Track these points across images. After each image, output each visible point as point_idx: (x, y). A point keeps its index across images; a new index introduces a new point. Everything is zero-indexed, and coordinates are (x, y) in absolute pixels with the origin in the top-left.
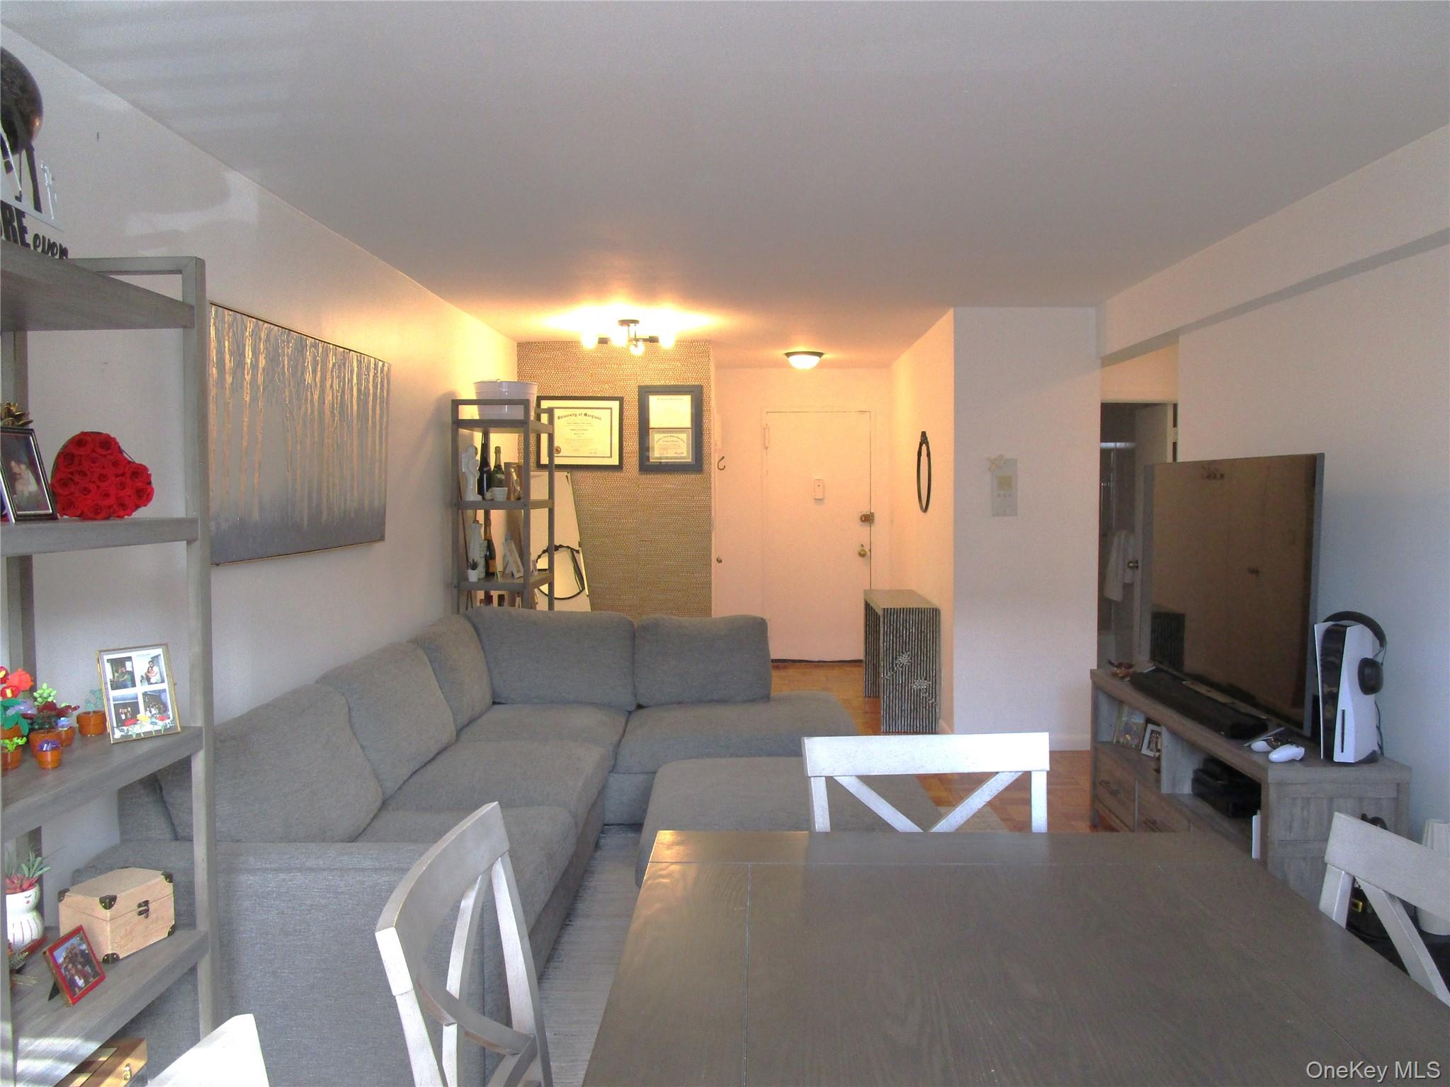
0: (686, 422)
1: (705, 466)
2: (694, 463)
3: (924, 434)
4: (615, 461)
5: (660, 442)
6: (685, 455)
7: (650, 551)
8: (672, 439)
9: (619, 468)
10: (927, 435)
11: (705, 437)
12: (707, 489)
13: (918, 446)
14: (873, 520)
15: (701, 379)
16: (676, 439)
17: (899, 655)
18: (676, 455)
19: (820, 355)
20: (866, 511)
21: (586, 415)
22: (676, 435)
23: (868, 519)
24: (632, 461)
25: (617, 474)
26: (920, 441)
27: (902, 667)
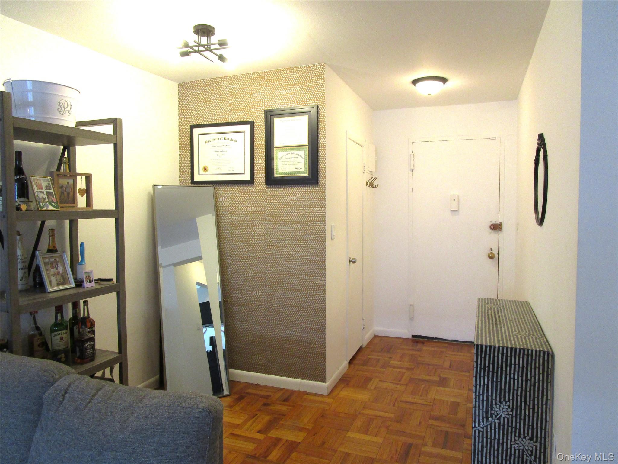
0: (304, 140)
1: (321, 180)
2: (311, 177)
3: (541, 137)
4: (247, 177)
5: (283, 159)
6: (303, 170)
7: (276, 255)
8: (293, 156)
9: (251, 182)
10: (545, 137)
11: (321, 153)
12: (323, 200)
13: (535, 153)
14: (501, 228)
15: (317, 100)
16: (297, 156)
17: (496, 404)
18: (296, 170)
19: (444, 80)
20: (495, 221)
21: (225, 138)
22: (295, 152)
23: (496, 227)
24: (260, 176)
25: (249, 188)
26: (537, 146)
27: (499, 419)
